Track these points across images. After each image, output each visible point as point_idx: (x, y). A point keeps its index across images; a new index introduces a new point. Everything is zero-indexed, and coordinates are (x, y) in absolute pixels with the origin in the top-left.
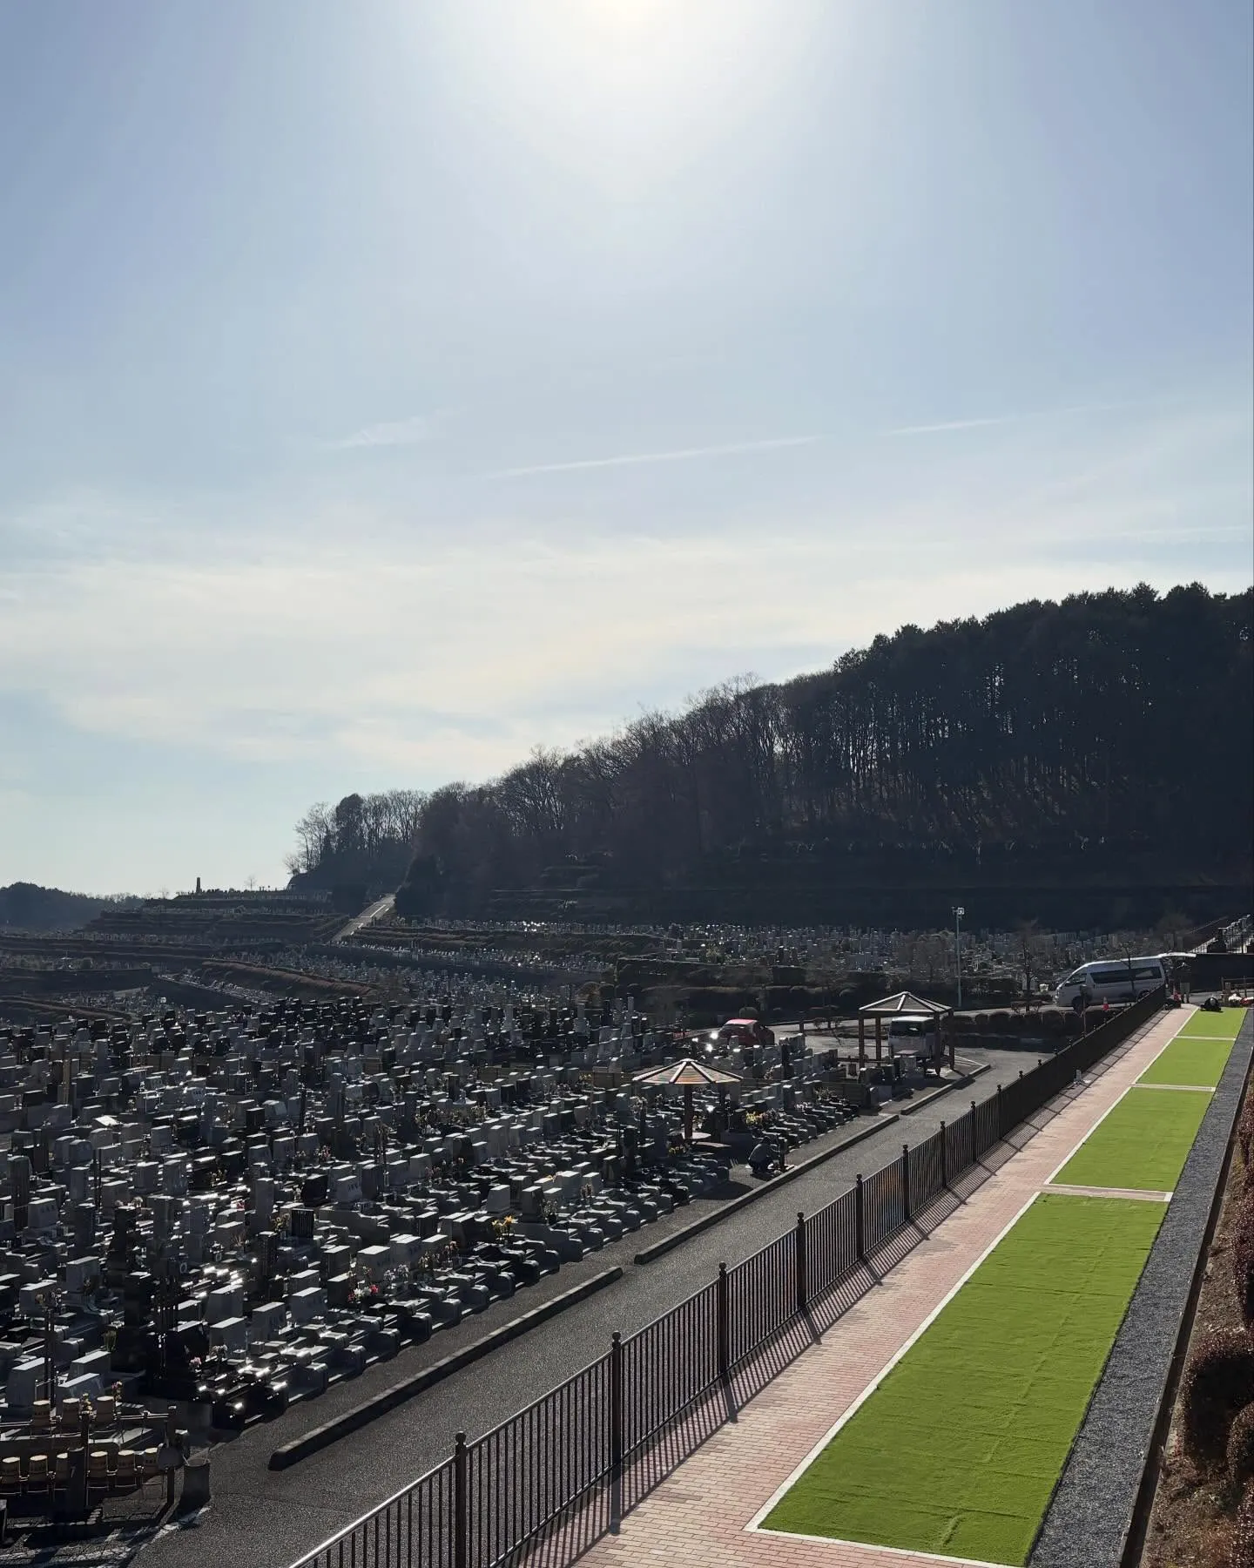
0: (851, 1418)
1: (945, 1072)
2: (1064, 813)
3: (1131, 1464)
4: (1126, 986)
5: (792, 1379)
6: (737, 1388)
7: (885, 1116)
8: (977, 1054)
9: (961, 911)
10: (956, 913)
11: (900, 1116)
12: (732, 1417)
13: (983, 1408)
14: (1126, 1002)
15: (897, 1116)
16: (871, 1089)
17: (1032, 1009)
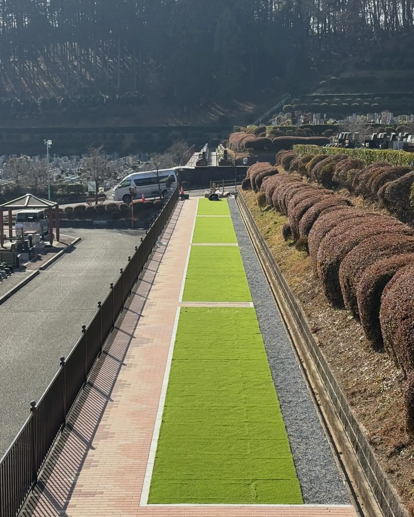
0: (159, 439)
1: (55, 244)
2: (92, 79)
3: (324, 446)
4: (155, 187)
5: (109, 422)
6: (80, 430)
7: (30, 272)
8: (70, 232)
9: (50, 142)
10: (46, 144)
11: (40, 271)
12: (89, 446)
13: (229, 426)
14: (155, 197)
15: (38, 271)
16: (19, 256)
17: (99, 203)
